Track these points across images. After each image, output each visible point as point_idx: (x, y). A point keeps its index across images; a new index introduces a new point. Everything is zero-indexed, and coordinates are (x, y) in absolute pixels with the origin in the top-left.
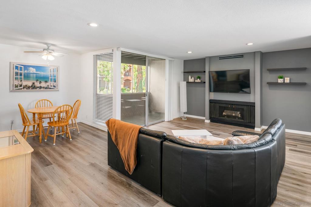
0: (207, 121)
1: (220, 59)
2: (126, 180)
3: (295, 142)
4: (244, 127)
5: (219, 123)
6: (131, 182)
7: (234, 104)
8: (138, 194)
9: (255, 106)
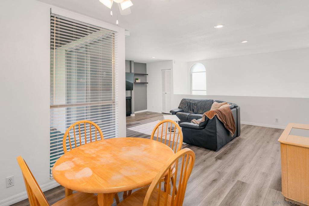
3: (154, 115)
9: (131, 99)
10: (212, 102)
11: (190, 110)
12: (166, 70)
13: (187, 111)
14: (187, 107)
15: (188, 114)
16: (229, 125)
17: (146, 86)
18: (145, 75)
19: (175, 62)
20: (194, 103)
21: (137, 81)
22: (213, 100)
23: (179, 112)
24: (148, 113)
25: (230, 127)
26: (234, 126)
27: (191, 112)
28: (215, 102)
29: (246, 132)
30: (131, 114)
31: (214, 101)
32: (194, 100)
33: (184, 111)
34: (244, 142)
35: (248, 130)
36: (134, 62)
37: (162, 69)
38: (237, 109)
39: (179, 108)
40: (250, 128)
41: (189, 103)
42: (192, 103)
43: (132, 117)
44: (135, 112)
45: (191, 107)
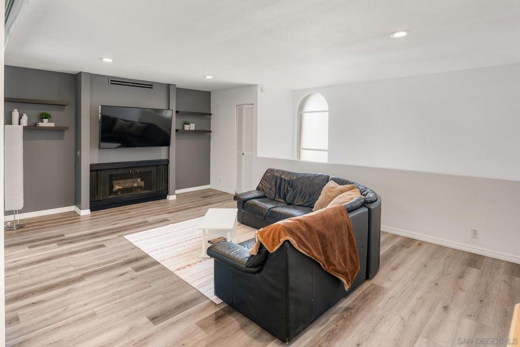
0: (86, 212)
1: (111, 83)
2: (334, 314)
3: (221, 197)
4: (152, 201)
5: (110, 208)
6: (341, 308)
7: (138, 167)
8: (368, 299)
9: (167, 165)
10: (327, 179)
11: (280, 195)
12: (245, 107)
13: (273, 197)
14: (274, 189)
15: (269, 206)
16: (335, 262)
17: (210, 138)
18: (207, 115)
19: (263, 90)
20: (288, 179)
21: (187, 127)
22: (328, 177)
23: (252, 199)
24: (211, 193)
25: (338, 268)
26: (352, 260)
27: (280, 200)
28: (332, 181)
29: (393, 264)
30: (168, 196)
31: (330, 178)
32: (289, 173)
33: (266, 197)
34: (380, 304)
35: (403, 253)
36: (177, 87)
37: (238, 104)
38: (369, 210)
39: (258, 189)
40: (408, 248)
41: (278, 180)
42: (285, 180)
43: (169, 201)
44: (177, 192)
45: (282, 188)
